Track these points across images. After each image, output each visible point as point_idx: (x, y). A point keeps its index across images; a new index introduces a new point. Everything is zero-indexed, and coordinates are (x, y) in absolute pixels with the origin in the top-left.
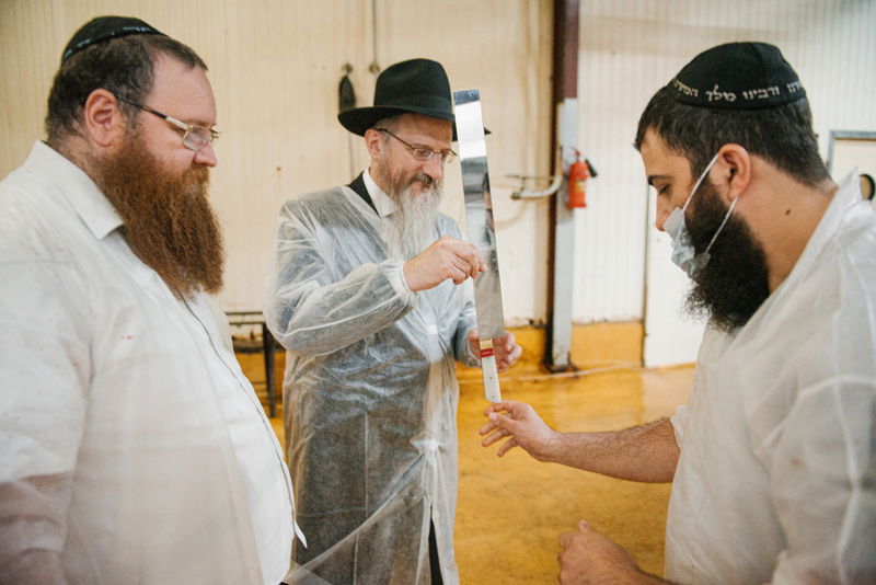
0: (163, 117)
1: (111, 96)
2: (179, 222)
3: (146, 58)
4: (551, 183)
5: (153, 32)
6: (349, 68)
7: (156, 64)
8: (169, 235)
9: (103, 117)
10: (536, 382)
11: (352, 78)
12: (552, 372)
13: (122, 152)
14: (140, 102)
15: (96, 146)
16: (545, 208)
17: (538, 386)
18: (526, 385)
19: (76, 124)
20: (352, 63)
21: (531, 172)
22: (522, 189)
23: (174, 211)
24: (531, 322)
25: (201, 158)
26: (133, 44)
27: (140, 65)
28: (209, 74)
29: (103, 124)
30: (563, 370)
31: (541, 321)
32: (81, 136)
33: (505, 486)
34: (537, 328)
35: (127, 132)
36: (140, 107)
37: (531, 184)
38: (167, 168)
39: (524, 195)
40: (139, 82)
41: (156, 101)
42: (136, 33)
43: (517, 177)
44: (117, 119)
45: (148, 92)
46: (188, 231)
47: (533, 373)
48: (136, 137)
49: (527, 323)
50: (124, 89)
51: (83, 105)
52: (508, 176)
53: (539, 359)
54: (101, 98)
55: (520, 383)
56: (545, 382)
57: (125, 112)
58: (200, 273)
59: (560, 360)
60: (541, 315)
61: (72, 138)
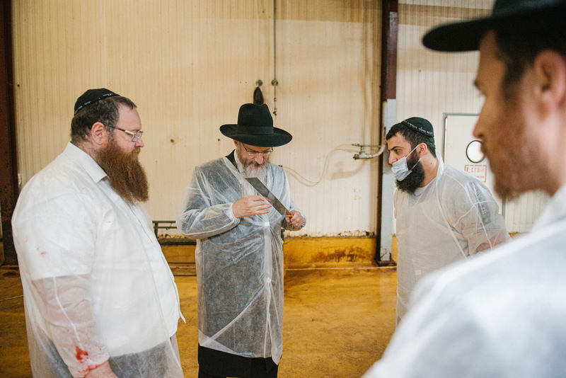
0: (124, 131)
1: (102, 124)
2: (131, 173)
3: (115, 107)
4: (380, 148)
5: (114, 95)
6: (260, 83)
7: (119, 109)
8: (127, 178)
9: (99, 132)
10: (369, 271)
11: (261, 88)
12: (380, 266)
13: (108, 147)
14: (114, 126)
15: (95, 144)
16: (376, 164)
17: (369, 273)
18: (362, 272)
19: (86, 137)
20: (262, 80)
21: (368, 142)
22: (360, 153)
23: (129, 169)
24: (368, 233)
25: (138, 145)
26: (109, 102)
27: (113, 111)
28: (138, 109)
29: (98, 135)
30: (386, 264)
31: (374, 233)
32: (89, 141)
33: (336, 328)
34: (371, 237)
35: (109, 139)
36: (114, 128)
37: (367, 150)
38: (125, 151)
39: (361, 156)
40: (114, 117)
41: (120, 124)
42: (108, 96)
43: (358, 145)
44: (104, 133)
45: (117, 121)
46: (134, 176)
47: (368, 265)
48: (113, 140)
49: (365, 234)
50: (108, 121)
51: (90, 128)
52: (353, 145)
53: (371, 257)
54: (98, 126)
55: (359, 270)
56: (374, 271)
57: (108, 130)
58: (140, 193)
59: (385, 258)
60: (373, 229)
61: (85, 143)
